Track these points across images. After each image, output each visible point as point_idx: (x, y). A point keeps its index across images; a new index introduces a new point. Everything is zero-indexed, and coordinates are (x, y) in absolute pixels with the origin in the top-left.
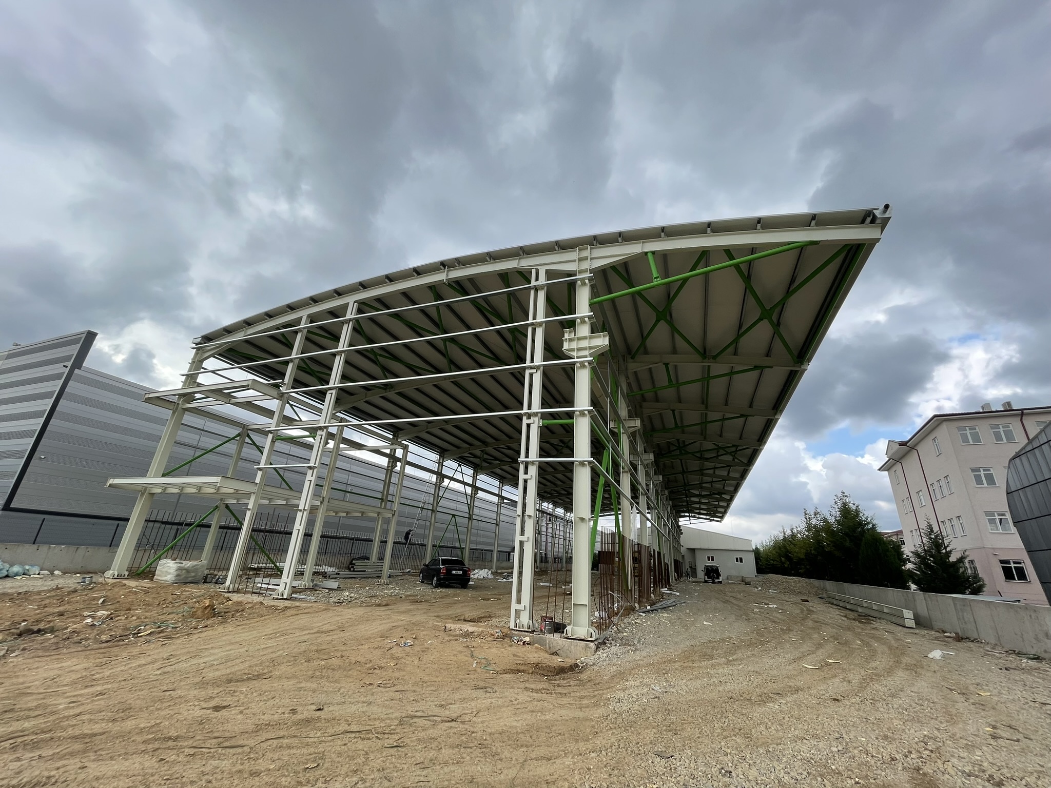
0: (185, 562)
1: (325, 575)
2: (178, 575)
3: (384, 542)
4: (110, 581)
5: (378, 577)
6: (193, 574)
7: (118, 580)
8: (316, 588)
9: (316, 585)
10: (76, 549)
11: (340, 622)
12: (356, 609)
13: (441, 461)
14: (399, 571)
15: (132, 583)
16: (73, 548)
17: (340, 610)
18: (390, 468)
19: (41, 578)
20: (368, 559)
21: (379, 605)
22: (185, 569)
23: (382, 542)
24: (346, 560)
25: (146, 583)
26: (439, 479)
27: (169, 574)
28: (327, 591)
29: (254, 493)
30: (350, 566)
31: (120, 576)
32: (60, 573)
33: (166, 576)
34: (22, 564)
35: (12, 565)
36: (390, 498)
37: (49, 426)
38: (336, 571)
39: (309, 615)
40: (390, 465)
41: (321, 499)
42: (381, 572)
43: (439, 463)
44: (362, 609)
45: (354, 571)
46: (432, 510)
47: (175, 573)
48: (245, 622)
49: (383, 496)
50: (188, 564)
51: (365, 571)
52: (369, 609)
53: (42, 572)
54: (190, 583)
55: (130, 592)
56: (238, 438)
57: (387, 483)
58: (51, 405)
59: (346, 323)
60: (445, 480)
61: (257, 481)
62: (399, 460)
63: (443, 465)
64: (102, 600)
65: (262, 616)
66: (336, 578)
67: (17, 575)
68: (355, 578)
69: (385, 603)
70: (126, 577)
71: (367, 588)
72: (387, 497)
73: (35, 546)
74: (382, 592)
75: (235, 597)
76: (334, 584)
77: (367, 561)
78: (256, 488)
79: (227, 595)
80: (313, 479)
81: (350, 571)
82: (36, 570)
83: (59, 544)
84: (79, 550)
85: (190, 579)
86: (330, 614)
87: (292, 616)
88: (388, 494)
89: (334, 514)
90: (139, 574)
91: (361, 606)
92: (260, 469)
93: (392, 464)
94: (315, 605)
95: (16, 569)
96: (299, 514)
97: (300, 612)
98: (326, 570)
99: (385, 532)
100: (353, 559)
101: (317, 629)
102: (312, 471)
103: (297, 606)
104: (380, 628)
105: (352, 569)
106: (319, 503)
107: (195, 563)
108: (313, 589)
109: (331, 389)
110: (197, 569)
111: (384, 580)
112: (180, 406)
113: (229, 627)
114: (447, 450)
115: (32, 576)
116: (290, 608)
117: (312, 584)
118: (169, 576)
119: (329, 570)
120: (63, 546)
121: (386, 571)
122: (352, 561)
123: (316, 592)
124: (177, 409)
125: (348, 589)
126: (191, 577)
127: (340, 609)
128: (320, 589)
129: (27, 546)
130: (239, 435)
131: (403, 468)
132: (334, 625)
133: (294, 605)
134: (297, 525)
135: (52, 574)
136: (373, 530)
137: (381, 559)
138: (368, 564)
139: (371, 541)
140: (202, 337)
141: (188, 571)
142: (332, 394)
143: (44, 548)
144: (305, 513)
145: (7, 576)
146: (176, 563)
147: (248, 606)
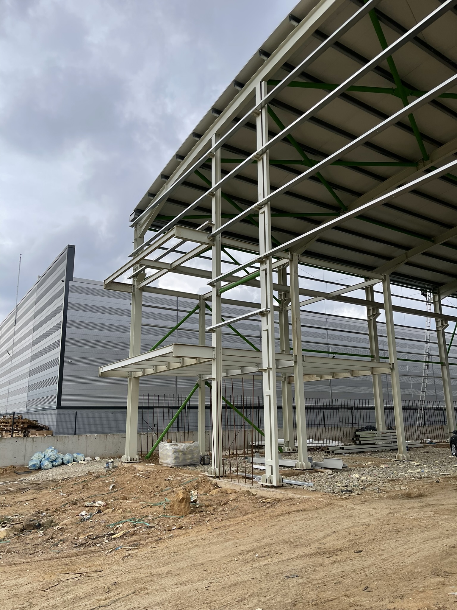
0: (179, 444)
1: (327, 451)
2: (176, 458)
3: (389, 409)
4: (126, 465)
5: (393, 450)
6: (190, 456)
7: (130, 464)
8: (318, 469)
9: (316, 464)
10: (105, 436)
11: (352, 530)
12: (373, 505)
13: (437, 299)
14: (417, 442)
15: (140, 467)
16: (103, 436)
17: (349, 506)
18: (372, 318)
19: (85, 464)
20: (374, 429)
21: (407, 496)
22: (181, 452)
23: (386, 409)
24: (349, 431)
25: (150, 467)
26: (440, 325)
27: (169, 456)
28: (330, 472)
29: (214, 359)
30: (356, 439)
31: (132, 461)
32: (99, 459)
33: (167, 459)
34: (71, 453)
35: (64, 454)
36: (381, 354)
37: (66, 334)
38: (340, 445)
39: (304, 516)
40: (371, 314)
41: (293, 358)
42: (395, 444)
43: (434, 303)
44: (382, 504)
45: (360, 444)
46: (442, 364)
47: (173, 456)
48: (224, 523)
49: (372, 352)
50: (182, 446)
51: (374, 444)
52: (395, 504)
53: (86, 459)
54: (190, 465)
55: (134, 477)
56: (198, 311)
57: (374, 335)
58: (63, 316)
59: (258, 115)
60: (449, 322)
61: (214, 345)
62: (381, 306)
63: (440, 305)
64: (112, 486)
65: (245, 515)
66: (341, 454)
67: (69, 462)
68: (363, 452)
69: (415, 491)
70: (138, 461)
71: (383, 467)
72: (377, 353)
73: (76, 436)
74: (405, 472)
75: (223, 483)
76: (338, 463)
77: (374, 432)
78: (215, 353)
79: (214, 481)
80: (269, 327)
81: (356, 444)
82: (81, 457)
83: (92, 433)
84: (108, 437)
85: (189, 461)
86: (335, 513)
87: (282, 515)
88: (377, 349)
89: (318, 379)
90: (148, 458)
91: (380, 498)
92: (212, 330)
93: (373, 312)
94: (313, 496)
95: (67, 457)
96: (265, 375)
97: (294, 508)
98: (328, 445)
99: (388, 398)
100: (358, 430)
101: (317, 545)
102: (265, 318)
103: (291, 499)
104: (427, 549)
105: (358, 442)
106: (292, 363)
107: (188, 444)
108: (313, 470)
109: (260, 207)
110: (191, 451)
111: (402, 454)
112: (136, 287)
113: (204, 531)
114: (442, 284)
115: (79, 463)
116: (280, 501)
117: (310, 464)
118: (169, 459)
119: (332, 444)
120: (96, 435)
121: (402, 442)
122: (355, 433)
123: (316, 475)
124: (134, 291)
125: (357, 468)
126: (188, 459)
127: (348, 504)
128: (323, 470)
129: (71, 436)
130: (198, 307)
131: (389, 317)
132: (344, 537)
133: (286, 497)
134: (266, 391)
135: (94, 459)
136: (371, 396)
137: (391, 427)
138: (376, 435)
139: (373, 408)
140: (135, 211)
141: (184, 453)
142: (264, 213)
143: (83, 437)
144: (271, 372)
145: (63, 463)
146: (171, 445)
147: (232, 497)
